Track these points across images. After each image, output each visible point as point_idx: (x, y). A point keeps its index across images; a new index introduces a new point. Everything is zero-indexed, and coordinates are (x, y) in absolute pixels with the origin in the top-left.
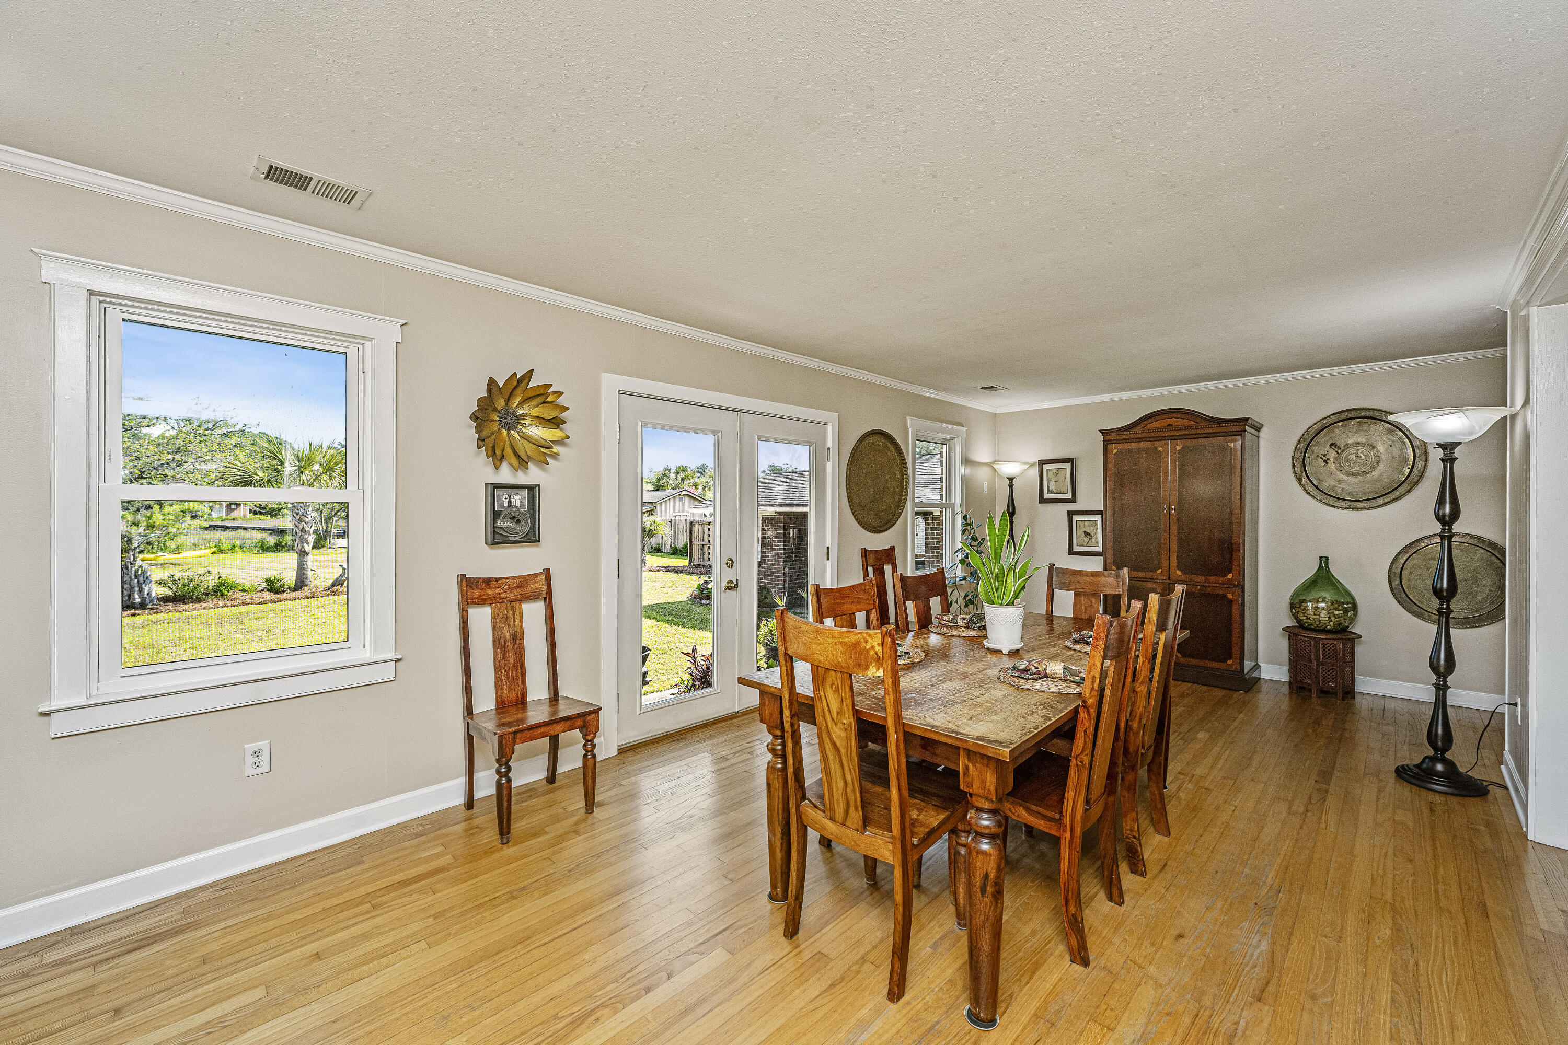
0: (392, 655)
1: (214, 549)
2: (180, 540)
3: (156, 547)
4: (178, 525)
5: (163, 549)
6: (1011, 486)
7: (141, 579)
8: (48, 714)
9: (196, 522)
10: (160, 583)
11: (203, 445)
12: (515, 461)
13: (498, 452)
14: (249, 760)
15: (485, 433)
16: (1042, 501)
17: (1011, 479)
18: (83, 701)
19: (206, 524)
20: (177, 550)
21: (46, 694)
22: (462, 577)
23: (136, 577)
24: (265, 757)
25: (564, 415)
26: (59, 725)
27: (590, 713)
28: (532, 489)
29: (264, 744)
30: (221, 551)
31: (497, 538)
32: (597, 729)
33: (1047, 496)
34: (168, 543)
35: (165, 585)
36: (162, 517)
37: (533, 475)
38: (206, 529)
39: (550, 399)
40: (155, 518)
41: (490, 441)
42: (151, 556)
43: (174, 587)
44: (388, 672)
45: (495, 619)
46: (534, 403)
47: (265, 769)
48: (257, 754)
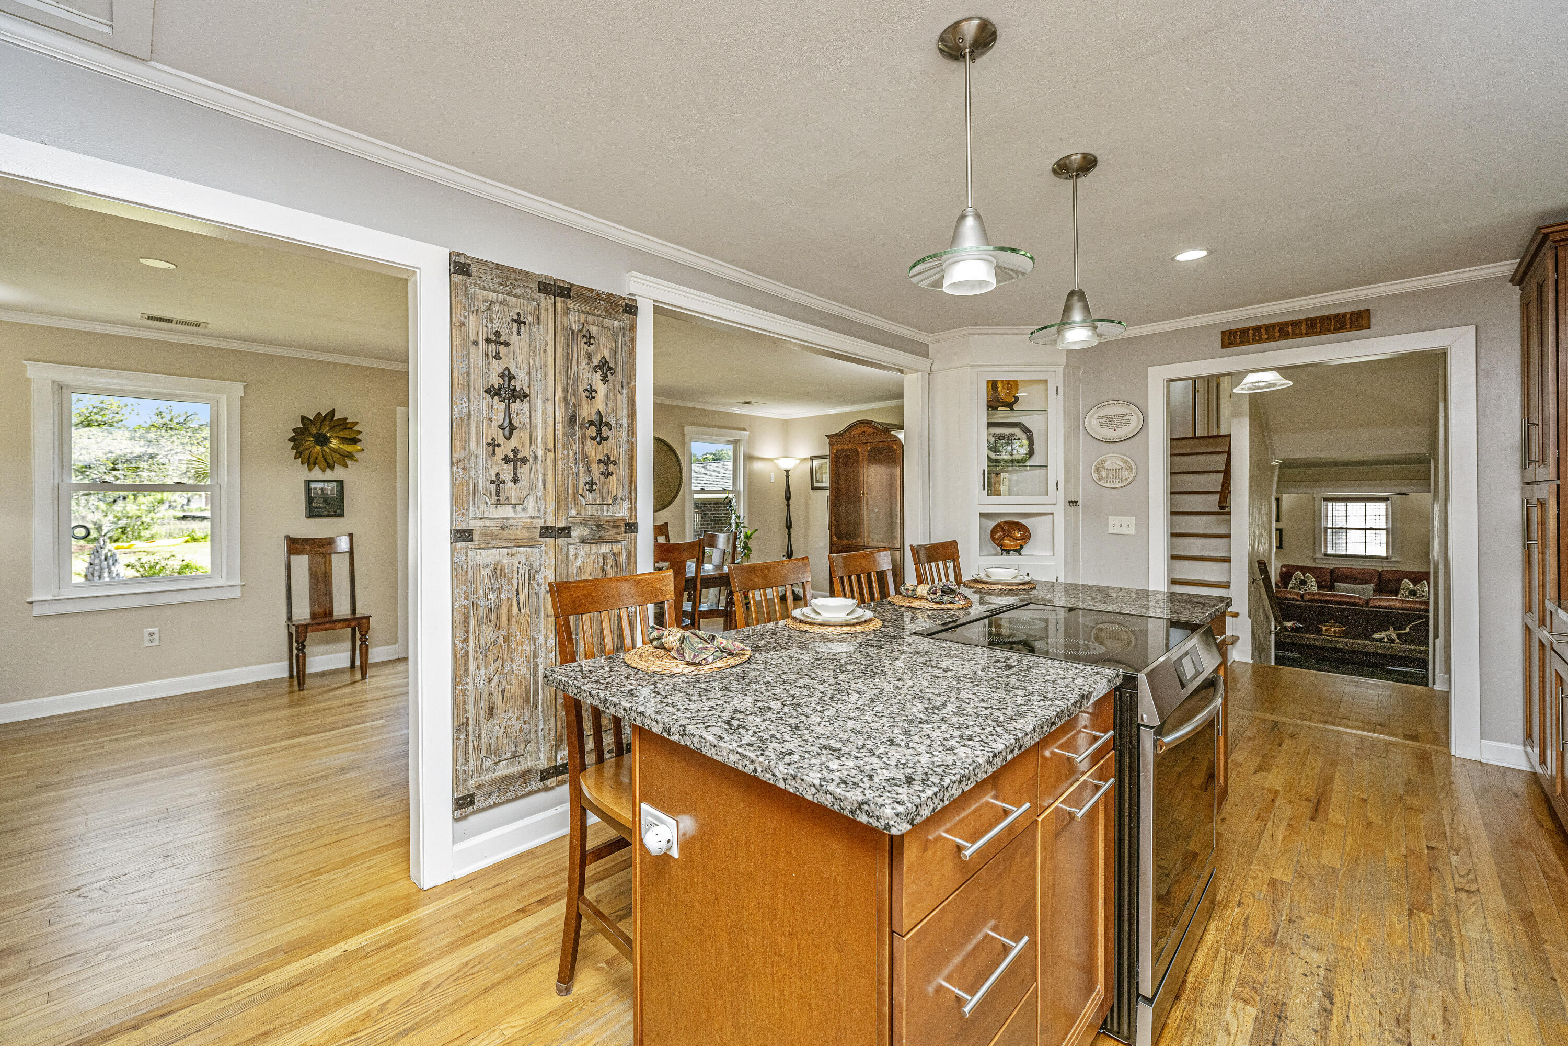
0: (238, 582)
1: (188, 538)
2: (155, 529)
3: (130, 536)
4: (152, 515)
5: (139, 537)
6: (787, 477)
7: (111, 562)
8: (31, 603)
9: (172, 513)
10: (128, 566)
11: (174, 438)
12: (324, 465)
13: (312, 460)
14: (147, 638)
15: (301, 449)
16: (813, 488)
17: (787, 472)
18: (51, 598)
19: (181, 514)
20: (152, 538)
21: (30, 592)
22: (287, 537)
23: (106, 559)
24: (156, 637)
25: (359, 437)
26: (38, 610)
27: (364, 618)
28: (341, 483)
29: (155, 630)
30: (194, 540)
31: (312, 513)
32: (369, 628)
33: (816, 484)
34: (142, 533)
35: (133, 567)
36: (135, 507)
37: (338, 473)
38: (179, 519)
39: (348, 426)
40: (128, 509)
41: (306, 454)
42: (126, 545)
43: (141, 570)
44: (237, 593)
45: (311, 563)
46: (339, 428)
47: (156, 643)
48: (151, 634)
